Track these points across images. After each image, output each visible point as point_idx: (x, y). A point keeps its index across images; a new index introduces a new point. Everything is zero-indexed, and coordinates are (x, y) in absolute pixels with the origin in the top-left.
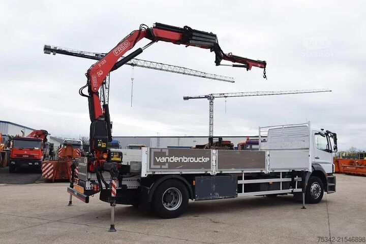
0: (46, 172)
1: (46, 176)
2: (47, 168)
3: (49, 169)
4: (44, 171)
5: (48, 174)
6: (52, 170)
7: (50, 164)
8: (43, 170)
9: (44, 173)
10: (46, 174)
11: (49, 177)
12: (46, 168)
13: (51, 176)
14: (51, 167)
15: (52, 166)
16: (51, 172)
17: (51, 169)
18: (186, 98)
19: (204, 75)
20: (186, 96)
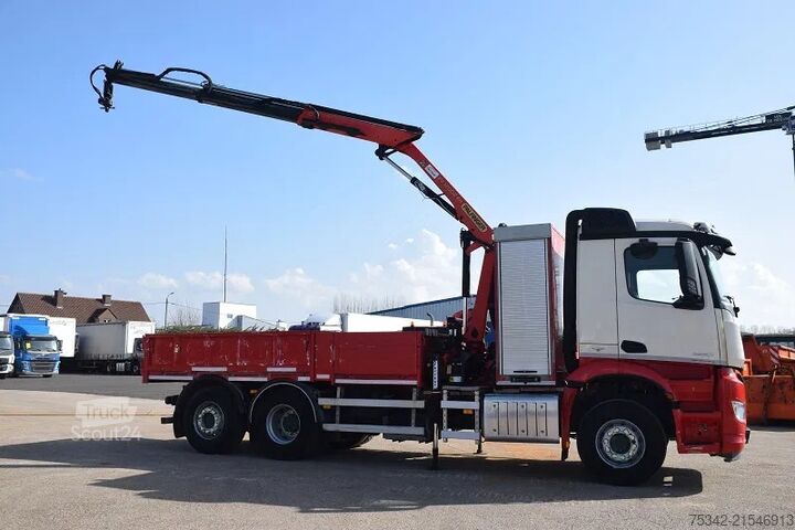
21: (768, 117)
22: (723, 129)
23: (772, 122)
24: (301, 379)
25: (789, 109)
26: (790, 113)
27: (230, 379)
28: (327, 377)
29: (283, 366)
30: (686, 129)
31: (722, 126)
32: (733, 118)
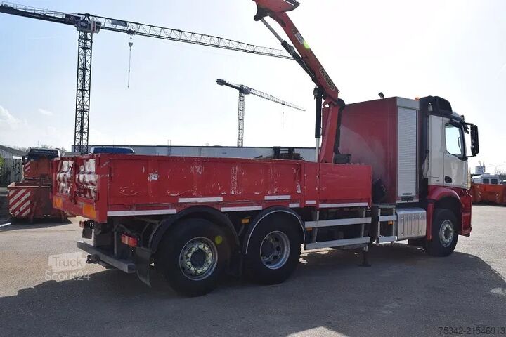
0: (17, 204)
1: (17, 213)
2: (19, 199)
3: (23, 199)
4: (14, 203)
5: (21, 209)
6: (29, 202)
7: (23, 191)
8: (12, 201)
9: (13, 208)
10: (18, 208)
11: (24, 215)
12: (16, 197)
13: (26, 213)
14: (26, 196)
15: (29, 194)
16: (26, 205)
17: (26, 200)
18: (221, 82)
19: (251, 49)
20: (222, 79)
21: (67, 16)
22: (37, 14)
23: (69, 20)
24: (291, 206)
25: (79, 14)
26: (80, 18)
27: (223, 210)
28: (314, 202)
29: (276, 194)
30: (10, 5)
31: (36, 12)
32: (45, 9)
